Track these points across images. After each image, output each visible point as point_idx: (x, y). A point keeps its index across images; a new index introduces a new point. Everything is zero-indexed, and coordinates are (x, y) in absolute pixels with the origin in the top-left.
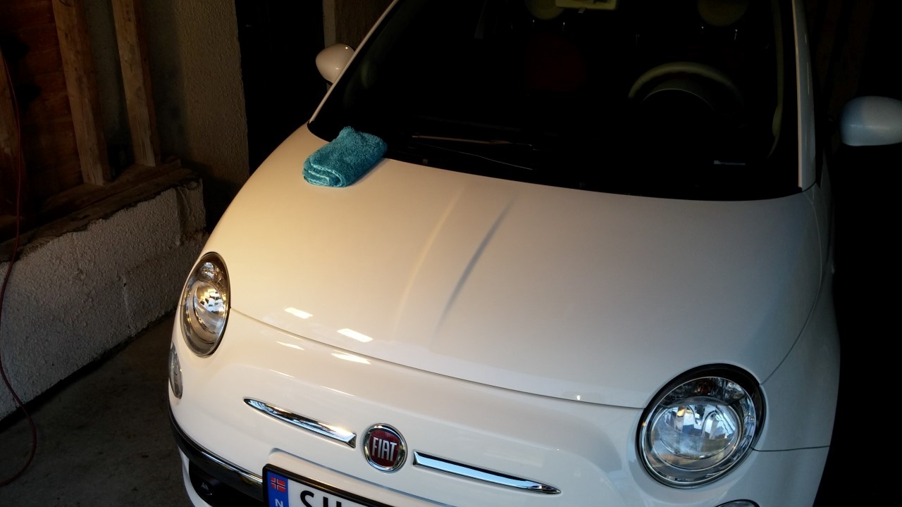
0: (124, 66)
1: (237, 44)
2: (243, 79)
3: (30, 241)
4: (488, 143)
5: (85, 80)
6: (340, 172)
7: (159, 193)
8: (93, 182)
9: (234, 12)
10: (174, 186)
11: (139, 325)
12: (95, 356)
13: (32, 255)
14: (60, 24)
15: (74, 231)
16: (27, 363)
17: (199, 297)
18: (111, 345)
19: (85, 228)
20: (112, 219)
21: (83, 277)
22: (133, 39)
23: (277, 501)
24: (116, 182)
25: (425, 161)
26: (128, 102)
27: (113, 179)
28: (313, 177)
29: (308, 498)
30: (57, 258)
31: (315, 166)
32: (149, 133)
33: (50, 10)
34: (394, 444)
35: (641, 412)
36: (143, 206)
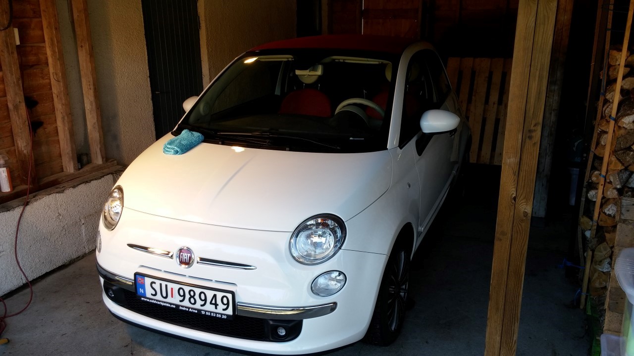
0: (87, 112)
1: (151, 102)
2: (154, 120)
3: (34, 197)
4: (250, 134)
5: (66, 118)
6: (179, 148)
7: (103, 176)
8: (69, 171)
9: (149, 85)
10: (112, 174)
11: (90, 247)
12: (66, 261)
13: (35, 203)
14: (55, 91)
15: (57, 193)
16: (30, 260)
17: (111, 205)
18: (74, 257)
19: (62, 192)
20: (77, 188)
21: (61, 218)
22: (92, 98)
23: (140, 289)
24: (81, 171)
25: (220, 143)
26: (89, 131)
27: (79, 169)
28: (167, 151)
29: (153, 285)
30: (48, 206)
31: (168, 146)
32: (99, 146)
33: (50, 84)
34: (189, 255)
35: (291, 233)
36: (94, 183)
